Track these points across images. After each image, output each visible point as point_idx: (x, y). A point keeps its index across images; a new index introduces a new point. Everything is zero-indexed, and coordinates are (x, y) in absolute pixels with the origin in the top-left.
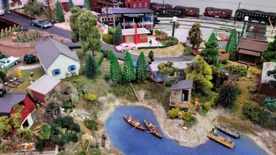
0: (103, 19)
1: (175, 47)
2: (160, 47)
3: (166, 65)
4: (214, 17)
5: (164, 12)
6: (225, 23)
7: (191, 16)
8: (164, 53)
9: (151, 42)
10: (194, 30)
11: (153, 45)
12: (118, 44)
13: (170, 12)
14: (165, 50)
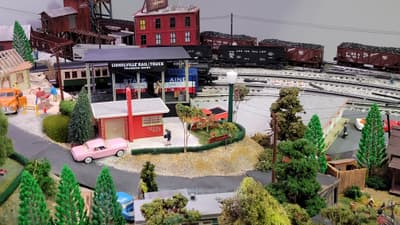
0: (67, 74)
1: (235, 148)
2: (190, 150)
3: (166, 207)
4: (361, 66)
5: (231, 55)
6: (387, 84)
7: (301, 64)
8: (201, 165)
9: (168, 136)
10: (282, 105)
11: (175, 144)
12: (80, 142)
13: (247, 55)
14: (206, 157)
